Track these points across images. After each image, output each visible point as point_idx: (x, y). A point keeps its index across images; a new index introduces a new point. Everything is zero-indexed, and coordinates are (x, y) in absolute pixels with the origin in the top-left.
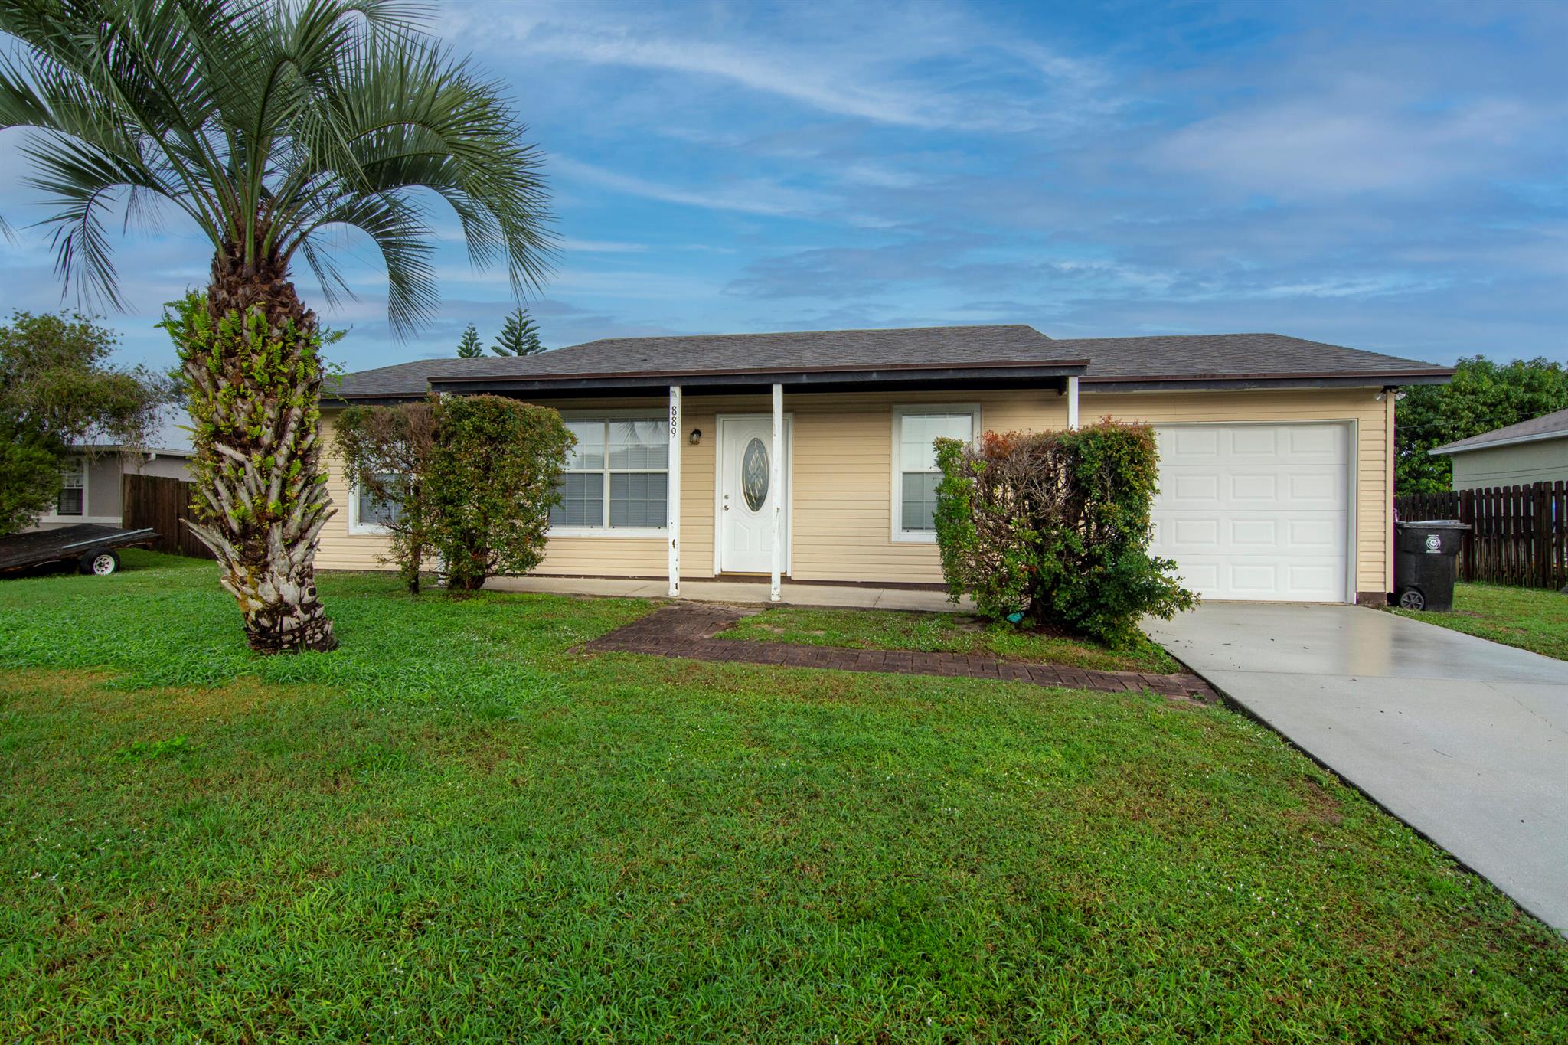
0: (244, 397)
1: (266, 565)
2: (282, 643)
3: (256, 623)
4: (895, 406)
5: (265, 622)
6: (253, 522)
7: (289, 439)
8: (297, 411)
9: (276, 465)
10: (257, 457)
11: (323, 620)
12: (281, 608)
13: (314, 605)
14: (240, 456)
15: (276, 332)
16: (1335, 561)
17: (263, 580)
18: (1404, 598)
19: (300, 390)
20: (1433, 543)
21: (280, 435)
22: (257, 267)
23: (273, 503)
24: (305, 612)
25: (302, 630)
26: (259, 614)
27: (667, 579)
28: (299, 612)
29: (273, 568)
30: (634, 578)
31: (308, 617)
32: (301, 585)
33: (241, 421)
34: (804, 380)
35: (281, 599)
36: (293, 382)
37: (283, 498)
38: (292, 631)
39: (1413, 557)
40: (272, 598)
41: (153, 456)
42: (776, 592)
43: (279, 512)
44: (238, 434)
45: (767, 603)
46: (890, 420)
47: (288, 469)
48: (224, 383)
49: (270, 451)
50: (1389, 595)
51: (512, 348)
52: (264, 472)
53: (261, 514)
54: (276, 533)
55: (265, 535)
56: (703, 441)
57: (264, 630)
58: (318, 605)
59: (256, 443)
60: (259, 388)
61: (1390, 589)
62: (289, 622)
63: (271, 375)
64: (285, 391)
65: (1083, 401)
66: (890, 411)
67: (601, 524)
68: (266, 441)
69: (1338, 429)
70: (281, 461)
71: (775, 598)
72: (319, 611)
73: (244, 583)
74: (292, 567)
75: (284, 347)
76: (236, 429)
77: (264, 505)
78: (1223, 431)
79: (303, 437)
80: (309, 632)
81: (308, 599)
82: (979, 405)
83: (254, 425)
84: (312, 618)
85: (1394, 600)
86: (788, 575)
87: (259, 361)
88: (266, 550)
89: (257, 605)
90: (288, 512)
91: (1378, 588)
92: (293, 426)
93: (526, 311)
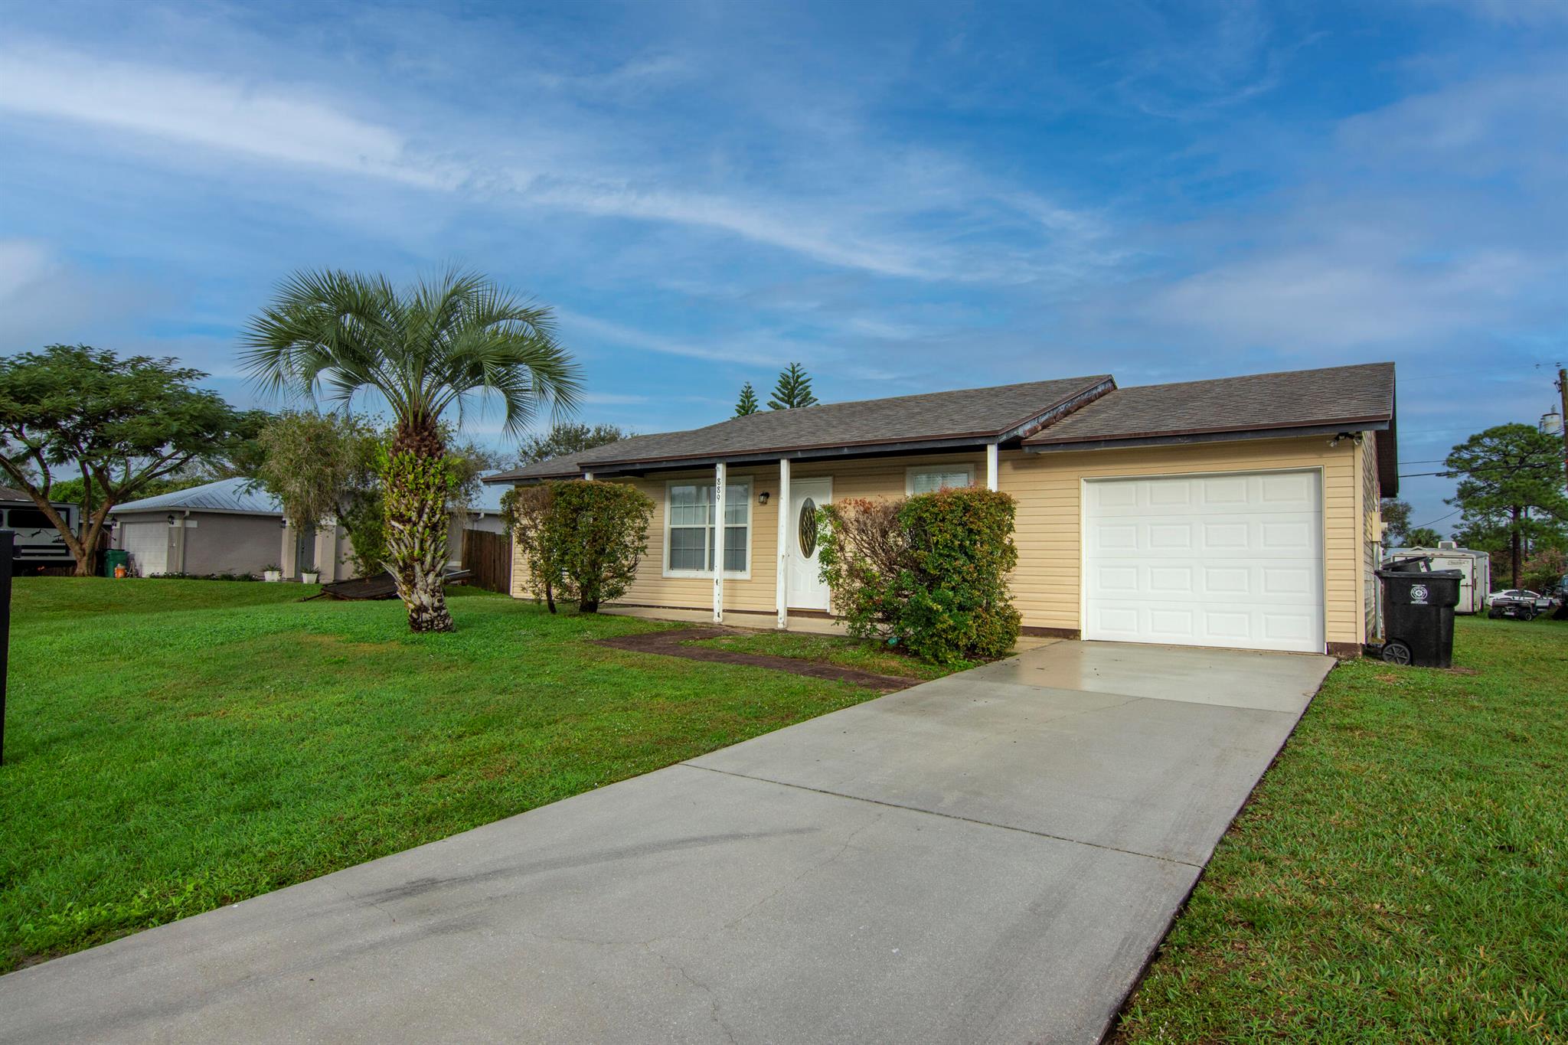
0: (404, 496)
1: (415, 586)
2: (423, 627)
3: (411, 616)
4: (908, 468)
5: (415, 615)
6: (408, 561)
7: (425, 517)
8: (430, 502)
9: (418, 532)
10: (408, 527)
11: (447, 616)
12: (421, 609)
13: (441, 608)
14: (401, 527)
15: (420, 462)
16: (1311, 610)
17: (413, 592)
18: (1392, 650)
19: (432, 491)
21: (420, 516)
22: (415, 427)
23: (417, 551)
24: (435, 611)
25: (432, 621)
26: (412, 611)
27: (712, 610)
28: (431, 611)
29: (418, 586)
31: (436, 614)
32: (432, 596)
33: (403, 509)
35: (422, 604)
36: (428, 487)
37: (422, 549)
38: (427, 621)
39: (1401, 608)
40: (418, 603)
41: (482, 515)
42: (781, 622)
43: (420, 556)
44: (402, 515)
45: (773, 630)
46: (904, 481)
47: (423, 534)
48: (396, 490)
49: (415, 524)
51: (786, 402)
52: (412, 535)
53: (411, 556)
54: (418, 568)
55: (413, 568)
56: (771, 501)
57: (415, 620)
58: (444, 609)
59: (410, 520)
60: (411, 491)
61: (1361, 640)
62: (425, 616)
63: (417, 484)
64: (424, 492)
67: (703, 568)
68: (414, 519)
69: (1311, 477)
70: (420, 529)
71: (780, 626)
72: (443, 612)
73: (405, 594)
74: (427, 586)
75: (424, 469)
76: (401, 513)
77: (412, 552)
78: (1195, 482)
79: (433, 516)
80: (436, 622)
81: (437, 604)
82: (972, 465)
83: (409, 510)
84: (439, 615)
87: (411, 477)
88: (414, 576)
89: (412, 606)
90: (424, 556)
91: (1349, 639)
92: (427, 510)
93: (798, 365)
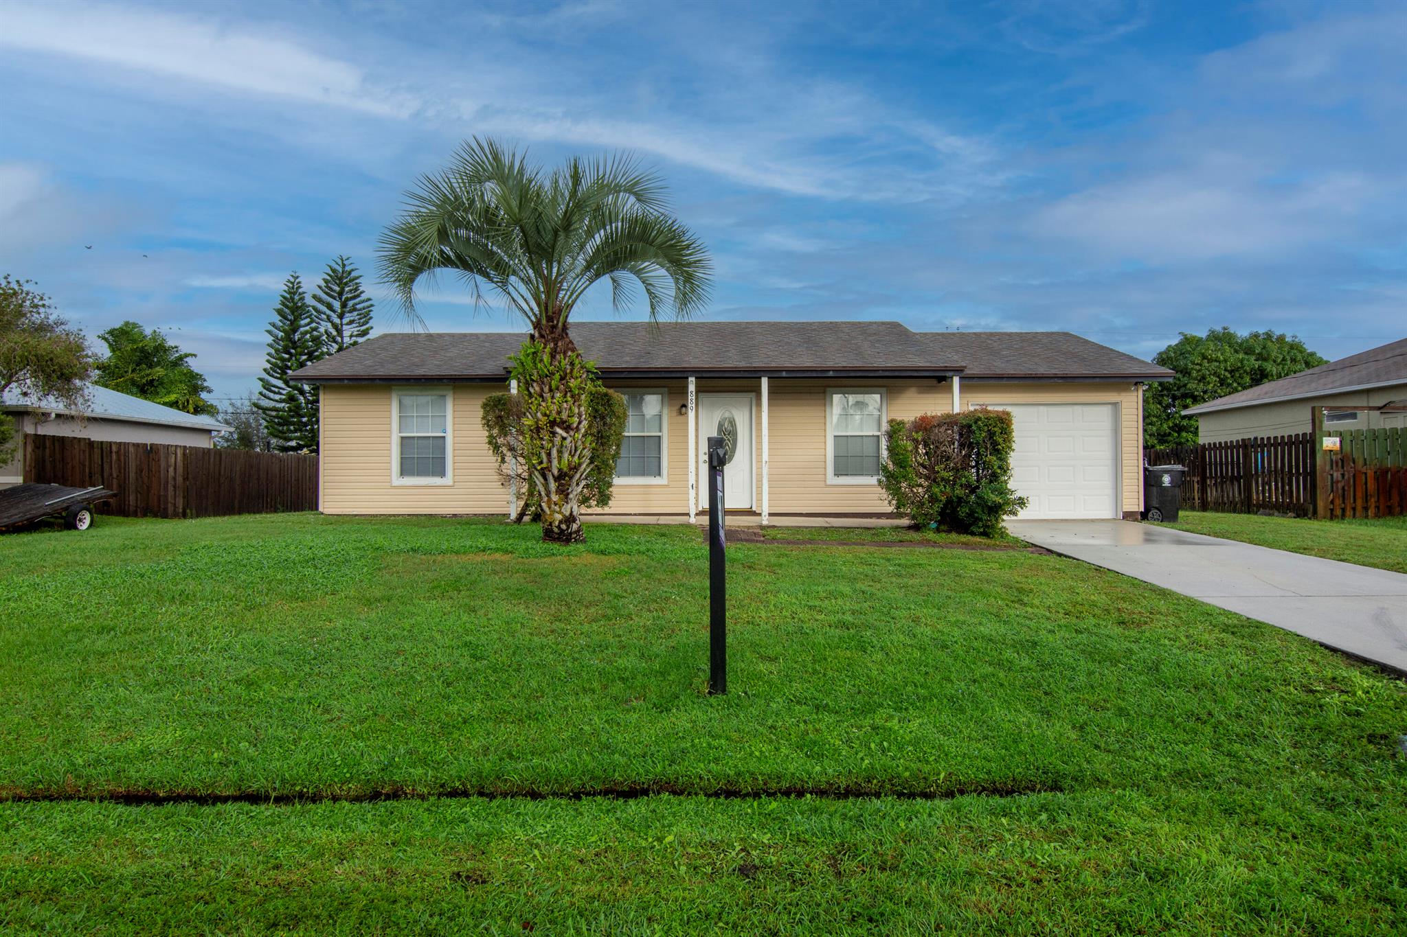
2: (571, 539)
4: (828, 389)
10: (570, 434)
14: (565, 435)
16: (1109, 491)
18: (1150, 515)
20: (1166, 480)
23: (576, 460)
26: (561, 522)
30: (635, 515)
33: (564, 414)
34: (784, 374)
38: (574, 533)
39: (1155, 488)
40: (567, 513)
42: (765, 521)
45: (760, 526)
46: (825, 399)
49: (576, 431)
50: (1141, 512)
53: (569, 465)
55: (571, 477)
60: (572, 396)
61: (1142, 509)
62: (573, 527)
65: (963, 389)
66: (824, 392)
68: (574, 425)
69: (1110, 406)
73: (556, 505)
76: (563, 419)
82: (885, 389)
85: (1144, 516)
86: (754, 509)
89: (560, 517)
91: (1135, 509)
93: (348, 259)
